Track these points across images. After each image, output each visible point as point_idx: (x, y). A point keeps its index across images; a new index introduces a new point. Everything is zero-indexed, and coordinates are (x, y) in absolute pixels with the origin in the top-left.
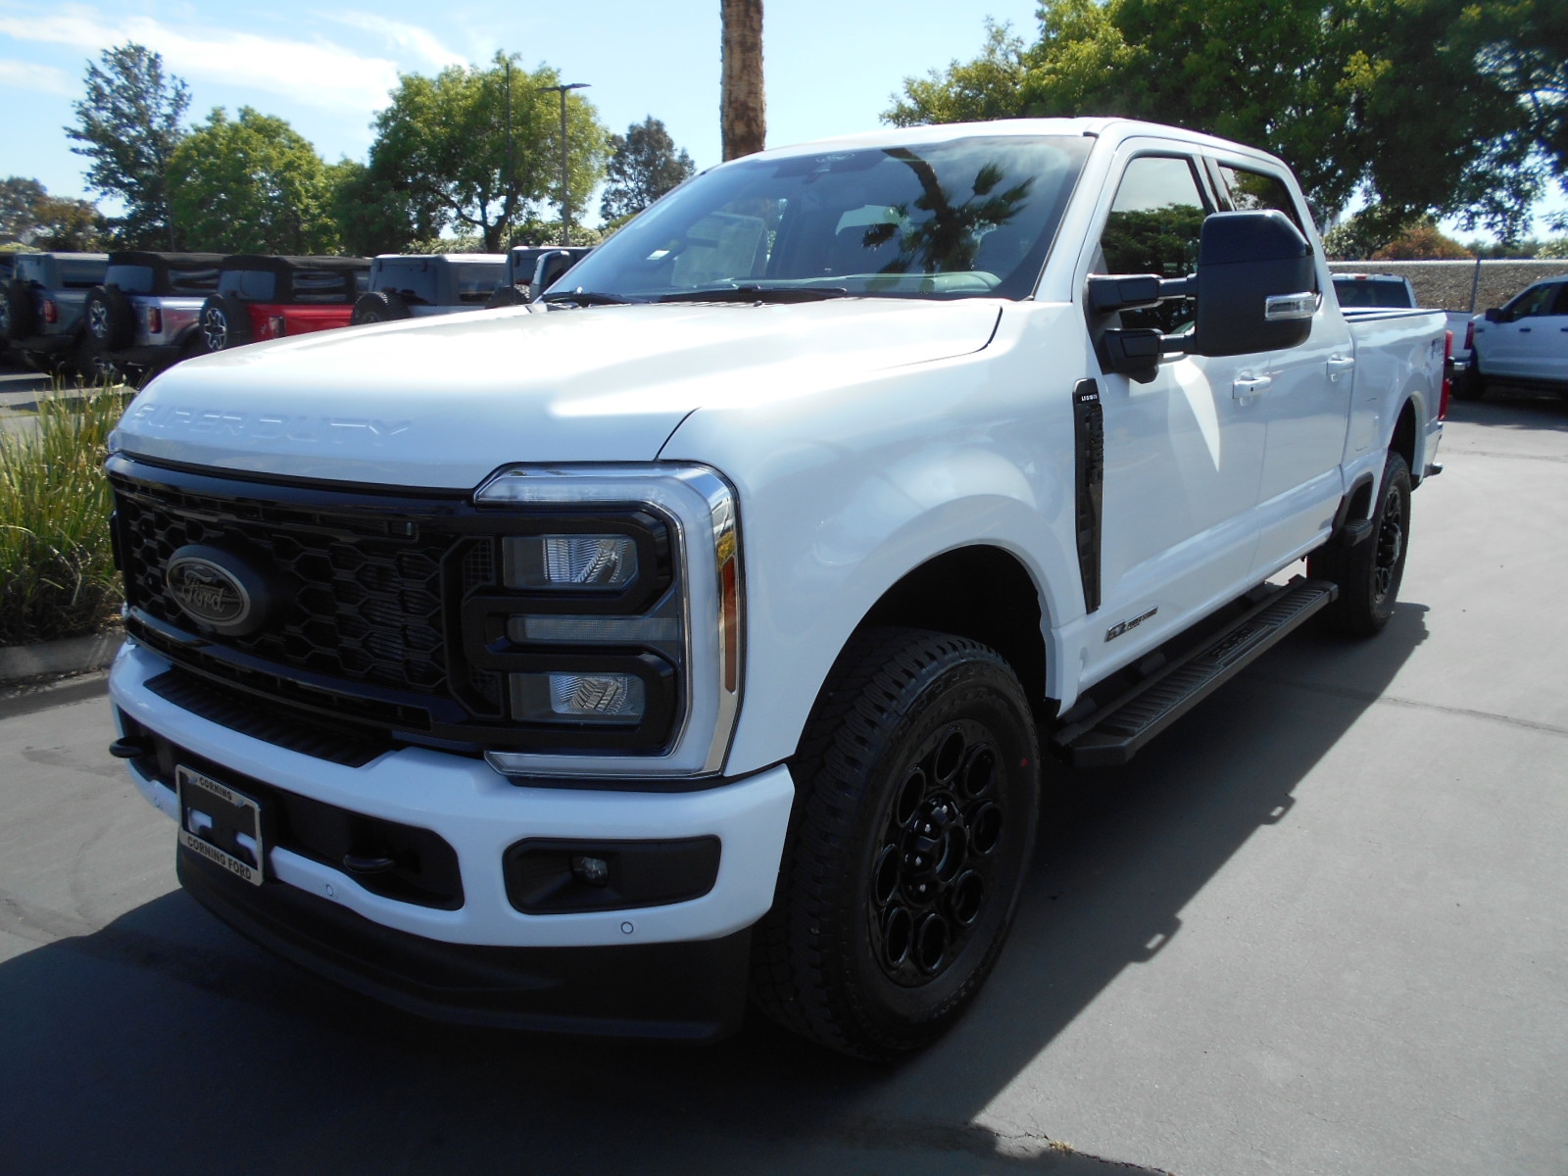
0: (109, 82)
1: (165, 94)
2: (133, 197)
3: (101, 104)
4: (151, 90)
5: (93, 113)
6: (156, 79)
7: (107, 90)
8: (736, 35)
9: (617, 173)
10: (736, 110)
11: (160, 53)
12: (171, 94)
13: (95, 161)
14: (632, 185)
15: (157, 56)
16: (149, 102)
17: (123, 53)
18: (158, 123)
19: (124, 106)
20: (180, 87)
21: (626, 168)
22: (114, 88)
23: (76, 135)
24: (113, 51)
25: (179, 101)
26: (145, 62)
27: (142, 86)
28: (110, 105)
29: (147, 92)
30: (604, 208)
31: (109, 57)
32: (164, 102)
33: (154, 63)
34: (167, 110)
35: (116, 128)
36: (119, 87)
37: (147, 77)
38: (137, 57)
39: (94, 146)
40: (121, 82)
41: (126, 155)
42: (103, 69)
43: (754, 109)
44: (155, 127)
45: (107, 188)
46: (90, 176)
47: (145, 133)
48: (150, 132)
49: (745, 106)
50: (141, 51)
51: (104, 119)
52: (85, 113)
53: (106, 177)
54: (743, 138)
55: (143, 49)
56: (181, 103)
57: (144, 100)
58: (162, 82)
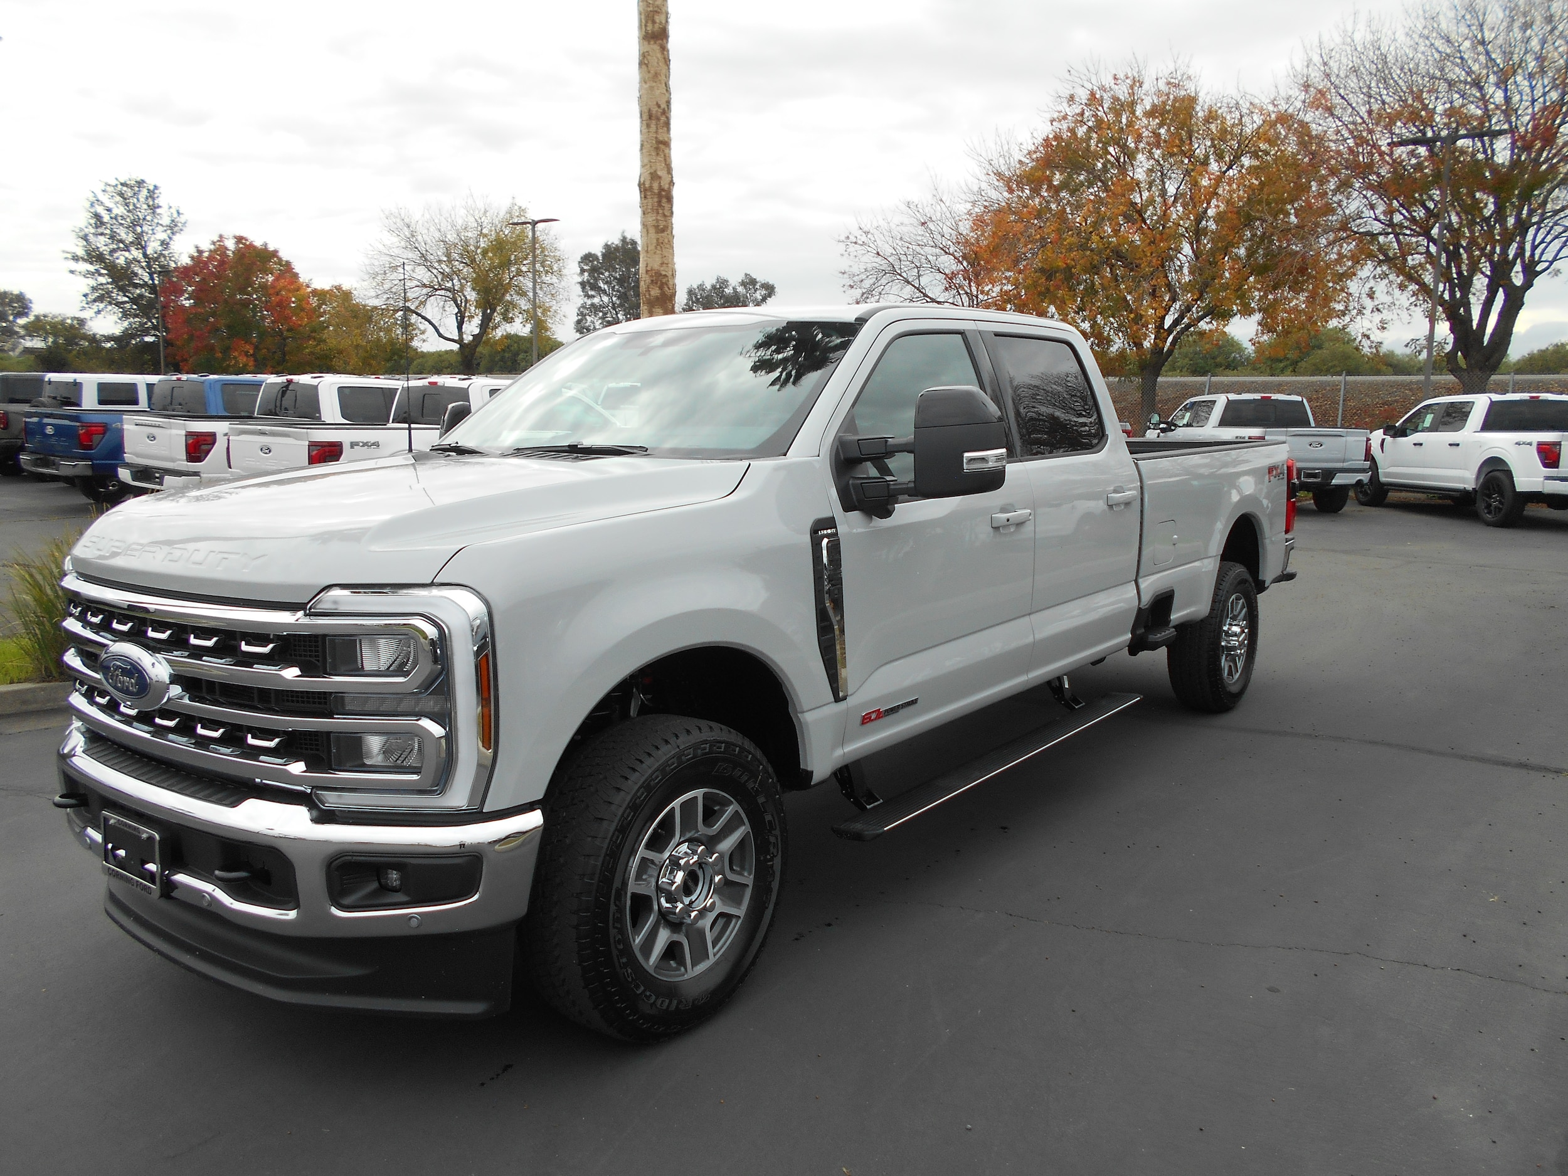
0: (109, 210)
1: (160, 222)
2: (125, 315)
3: (100, 230)
4: (149, 218)
5: (91, 238)
6: (153, 208)
7: (106, 218)
8: (651, 218)
9: (592, 289)
10: (652, 276)
11: (158, 185)
12: (166, 221)
13: (92, 281)
14: (606, 299)
15: (156, 187)
16: (145, 228)
17: (123, 184)
18: (153, 247)
19: (122, 233)
20: (175, 215)
21: (601, 284)
22: (113, 216)
23: (76, 258)
24: (114, 182)
25: (173, 227)
26: (144, 192)
27: (139, 213)
28: (108, 231)
29: (144, 219)
30: (579, 322)
31: (110, 189)
32: (160, 228)
33: (152, 194)
34: (163, 236)
35: (113, 251)
36: (117, 215)
37: (145, 207)
38: (137, 189)
39: (92, 268)
40: (120, 210)
41: (121, 277)
42: (104, 198)
43: (665, 276)
44: (149, 251)
45: (102, 306)
46: (85, 295)
47: (140, 256)
48: (145, 255)
49: (658, 274)
50: (140, 183)
51: (102, 243)
52: (85, 238)
53: (102, 297)
54: (657, 298)
55: (143, 181)
56: (176, 229)
57: (141, 227)
58: (158, 211)
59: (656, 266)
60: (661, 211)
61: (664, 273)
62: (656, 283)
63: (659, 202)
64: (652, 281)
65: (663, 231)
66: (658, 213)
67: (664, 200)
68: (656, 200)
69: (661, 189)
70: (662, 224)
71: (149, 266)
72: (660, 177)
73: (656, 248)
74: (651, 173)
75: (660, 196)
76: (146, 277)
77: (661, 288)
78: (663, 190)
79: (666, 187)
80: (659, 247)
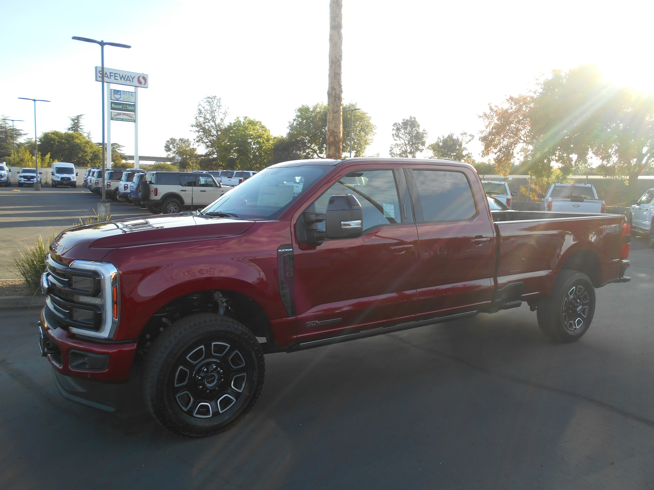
0: (204, 108)
1: (221, 112)
2: (208, 147)
3: (200, 115)
4: (217, 110)
5: (198, 118)
6: (219, 106)
7: (203, 111)
9: (397, 137)
12: (224, 112)
13: (197, 134)
14: (402, 141)
15: (220, 98)
16: (216, 114)
17: (209, 98)
18: (218, 122)
19: (208, 116)
20: (227, 109)
21: (400, 135)
22: (205, 110)
23: (192, 126)
24: (206, 97)
26: (216, 101)
27: (214, 108)
28: (203, 116)
31: (204, 100)
32: (221, 114)
33: (219, 101)
34: (222, 116)
35: (204, 123)
37: (216, 106)
38: (214, 99)
39: (197, 129)
40: (208, 108)
41: (206, 132)
42: (202, 103)
43: (336, 132)
44: (217, 122)
45: (199, 143)
46: (194, 140)
47: (213, 124)
48: (215, 124)
49: (333, 132)
50: (215, 97)
51: (201, 120)
52: (196, 118)
53: (200, 140)
54: (332, 142)
55: (216, 96)
56: (227, 114)
57: (214, 113)
58: (221, 107)
59: (332, 129)
60: (335, 104)
61: (336, 131)
62: (332, 136)
63: (335, 100)
64: (330, 135)
65: (336, 112)
66: (334, 105)
67: (337, 99)
68: (333, 99)
69: (336, 94)
70: (336, 110)
71: (216, 128)
72: (335, 89)
73: (333, 120)
74: (332, 87)
75: (335, 97)
76: (215, 132)
77: (334, 138)
78: (337, 95)
79: (338, 93)
80: (334, 120)
